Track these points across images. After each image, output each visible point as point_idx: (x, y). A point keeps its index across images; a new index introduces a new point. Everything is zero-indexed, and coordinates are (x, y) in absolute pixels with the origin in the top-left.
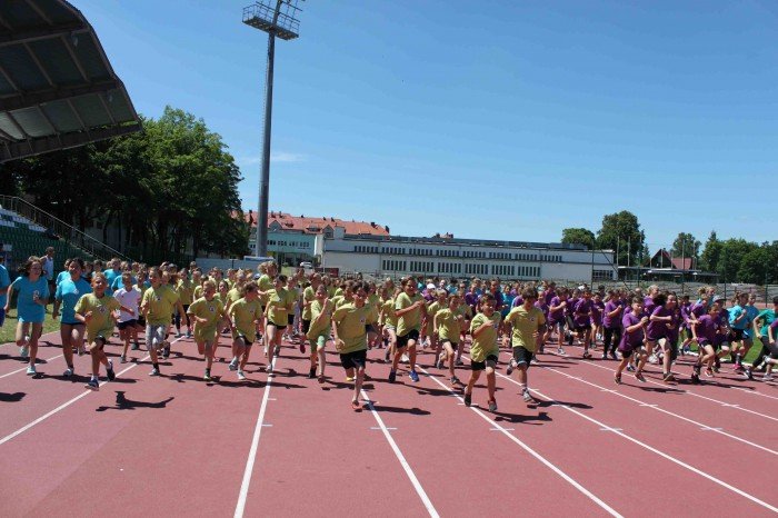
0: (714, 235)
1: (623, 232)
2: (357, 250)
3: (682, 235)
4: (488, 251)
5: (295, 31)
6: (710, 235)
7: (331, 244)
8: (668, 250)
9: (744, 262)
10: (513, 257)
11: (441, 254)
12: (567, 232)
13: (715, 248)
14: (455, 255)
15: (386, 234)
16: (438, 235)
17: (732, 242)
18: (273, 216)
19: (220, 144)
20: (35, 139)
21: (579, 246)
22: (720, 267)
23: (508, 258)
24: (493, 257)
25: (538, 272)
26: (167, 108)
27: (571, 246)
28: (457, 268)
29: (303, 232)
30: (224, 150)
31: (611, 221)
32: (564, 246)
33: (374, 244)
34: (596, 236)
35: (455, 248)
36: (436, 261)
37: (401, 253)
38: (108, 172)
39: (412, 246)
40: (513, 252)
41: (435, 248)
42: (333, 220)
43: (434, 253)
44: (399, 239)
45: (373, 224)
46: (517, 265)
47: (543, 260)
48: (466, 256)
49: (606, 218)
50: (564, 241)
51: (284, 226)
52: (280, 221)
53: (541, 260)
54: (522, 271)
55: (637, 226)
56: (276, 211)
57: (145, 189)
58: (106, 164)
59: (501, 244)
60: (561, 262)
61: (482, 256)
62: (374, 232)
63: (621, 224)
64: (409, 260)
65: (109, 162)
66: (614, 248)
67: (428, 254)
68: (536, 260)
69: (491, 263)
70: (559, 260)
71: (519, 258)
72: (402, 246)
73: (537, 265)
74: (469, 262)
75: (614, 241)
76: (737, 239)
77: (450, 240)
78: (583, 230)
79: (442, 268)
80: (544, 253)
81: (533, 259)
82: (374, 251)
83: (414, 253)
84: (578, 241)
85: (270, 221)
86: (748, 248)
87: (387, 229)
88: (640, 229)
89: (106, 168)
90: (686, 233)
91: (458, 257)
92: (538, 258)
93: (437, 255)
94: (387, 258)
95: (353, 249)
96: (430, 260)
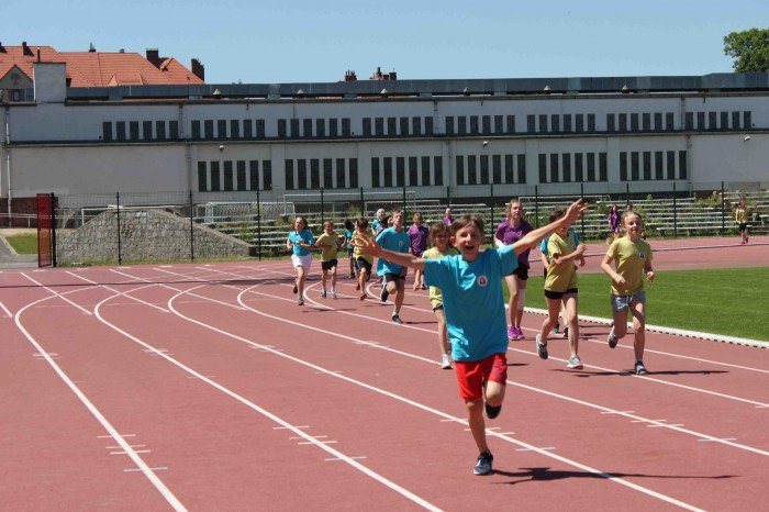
2: (112, 136)
4: (522, 109)
7: (27, 122)
10: (601, 125)
11: (375, 132)
14: (422, 131)
15: (195, 80)
24: (541, 129)
28: (429, 172)
33: (167, 113)
35: (422, 110)
36: (365, 154)
37: (252, 134)
39: (285, 111)
40: (601, 109)
41: (356, 113)
42: (27, 50)
43: (357, 128)
44: (238, 94)
45: (153, 56)
46: (614, 148)
47: (696, 126)
48: (456, 131)
53: (688, 130)
54: (633, 166)
59: (559, 88)
60: (749, 129)
61: (503, 129)
62: (156, 78)
64: (278, 156)
67: (338, 133)
68: (671, 130)
69: (533, 150)
70: (742, 125)
71: (619, 128)
72: (256, 112)
73: (675, 144)
74: (467, 149)
80: (695, 105)
81: (661, 126)
82: (166, 136)
83: (291, 133)
87: (198, 66)
91: (431, 135)
92: (677, 124)
93: (367, 135)
94: (209, 154)
95: (99, 133)
96: (344, 152)
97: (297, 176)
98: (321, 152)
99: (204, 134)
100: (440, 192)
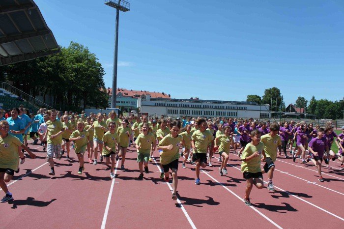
0: (314, 98)
1: (274, 96)
2: (156, 105)
3: (300, 98)
4: (214, 105)
5: (128, 8)
6: (312, 98)
7: (145, 102)
8: (293, 104)
9: (327, 110)
10: (225, 108)
11: (193, 107)
12: (249, 96)
13: (314, 104)
14: (200, 107)
15: (169, 98)
16: (192, 98)
17: (322, 101)
18: (119, 90)
19: (95, 58)
20: (13, 56)
21: (254, 103)
22: (316, 112)
23: (222, 108)
24: (216, 108)
25: (236, 114)
26: (71, 42)
27: (251, 103)
28: (200, 113)
29: (132, 97)
30: (97, 61)
31: (268, 92)
32: (247, 103)
33: (164, 102)
34: (262, 98)
35: (200, 104)
36: (191, 110)
37: (176, 106)
38: (45, 71)
39: (180, 103)
40: (225, 105)
41: (190, 104)
42: (145, 92)
43: (190, 106)
44: (175, 100)
45: (163, 93)
46: (227, 111)
47: (238, 109)
48: (204, 107)
49: (266, 90)
50: (248, 100)
51: (124, 95)
52: (122, 92)
53: (237, 109)
54: (229, 114)
55: (280, 94)
56: (120, 88)
57: (62, 78)
58: (44, 67)
59: (220, 102)
61: (211, 107)
62: (164, 97)
63: (273, 93)
64: (179, 109)
65: (46, 66)
66: (270, 103)
67: (188, 106)
69: (215, 111)
70: (245, 109)
71: (227, 108)
72: (176, 103)
73: (235, 111)
74: (205, 110)
75: (270, 100)
76: (324, 99)
77: (197, 100)
78: (256, 96)
79: (194, 113)
80: (239, 106)
81: (234, 109)
82: (164, 105)
83: (181, 106)
84: (254, 100)
85: (118, 92)
86: (328, 103)
87: (169, 96)
88: (281, 95)
89: (45, 69)
90: (302, 97)
91: (201, 108)
92: (236, 108)
93: (192, 107)
94: (169, 108)
95: (154, 105)
96: (188, 109)
97: (181, 112)
98: (185, 109)
99: (169, 106)
100: (201, 116)
